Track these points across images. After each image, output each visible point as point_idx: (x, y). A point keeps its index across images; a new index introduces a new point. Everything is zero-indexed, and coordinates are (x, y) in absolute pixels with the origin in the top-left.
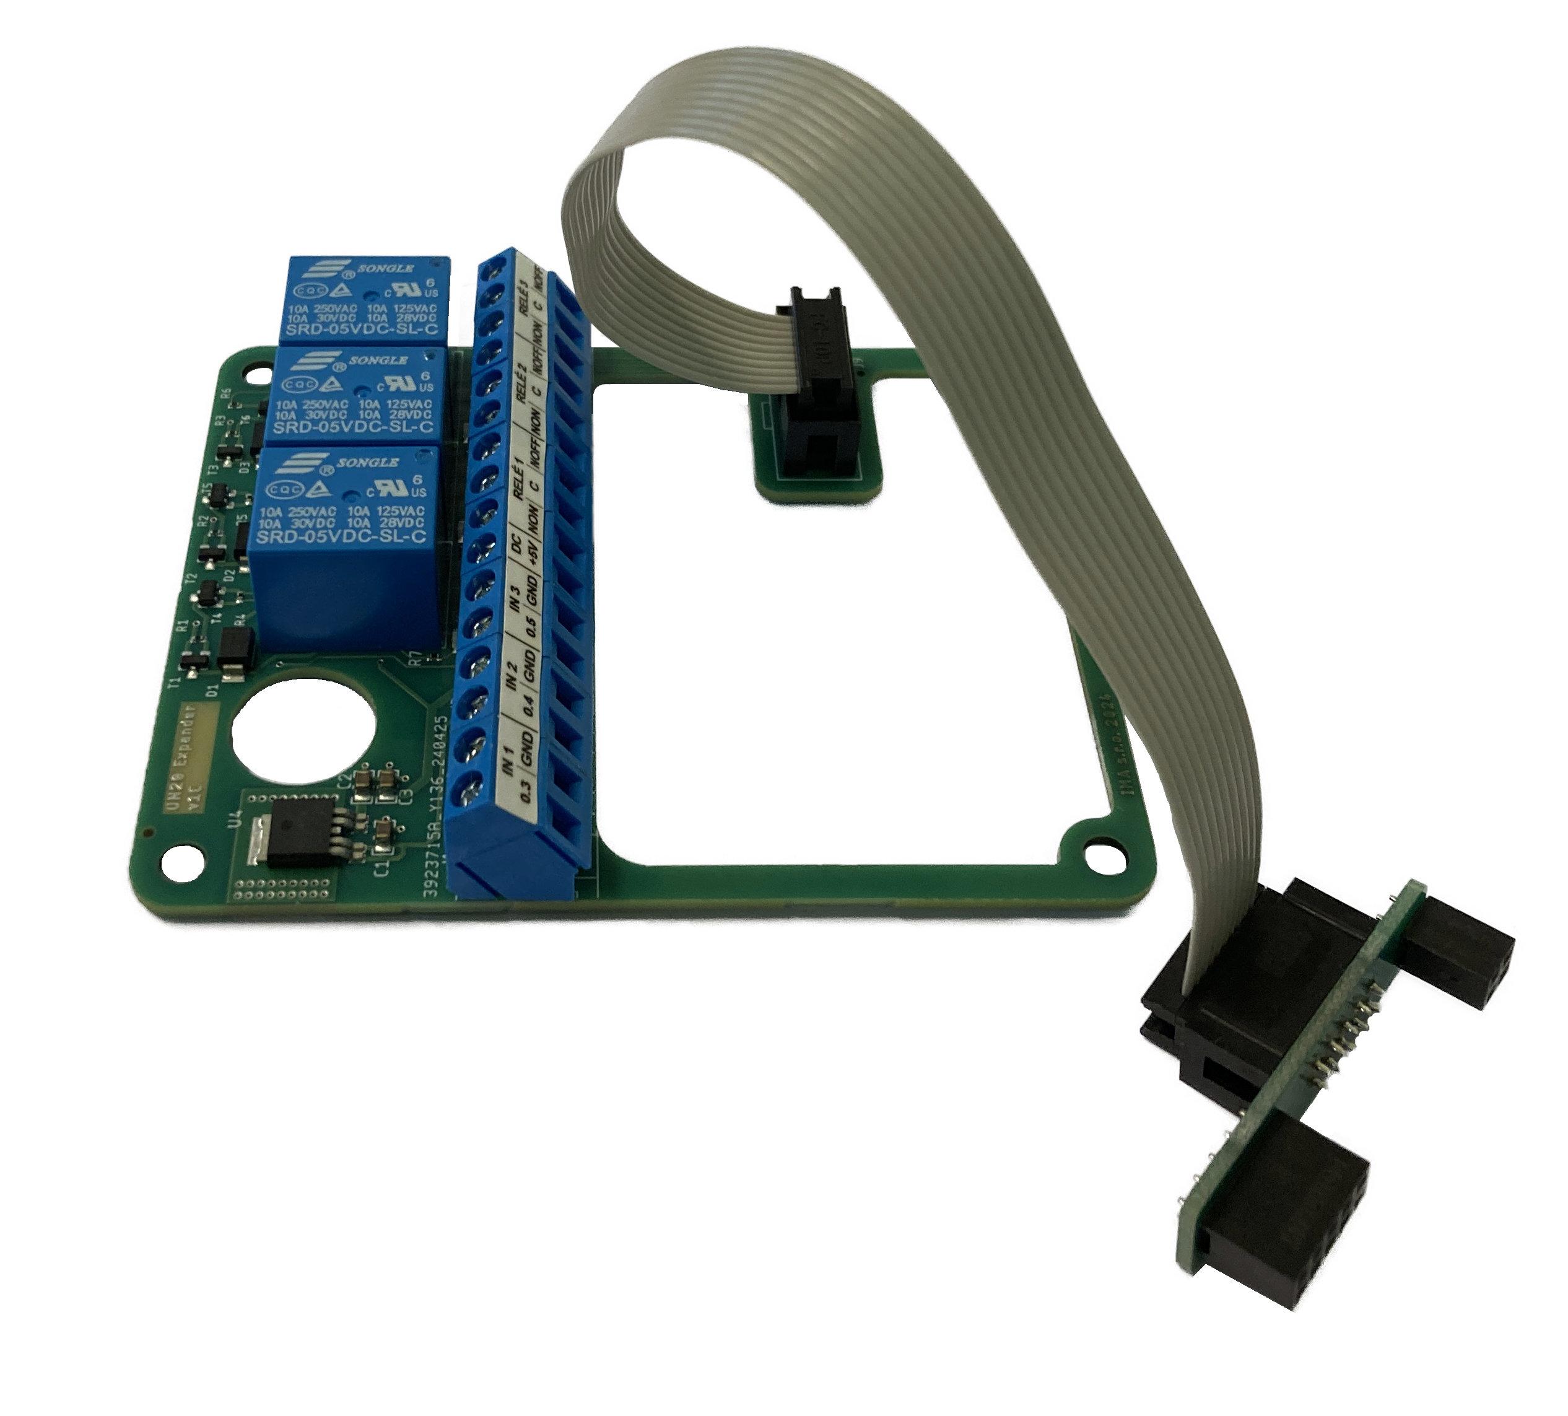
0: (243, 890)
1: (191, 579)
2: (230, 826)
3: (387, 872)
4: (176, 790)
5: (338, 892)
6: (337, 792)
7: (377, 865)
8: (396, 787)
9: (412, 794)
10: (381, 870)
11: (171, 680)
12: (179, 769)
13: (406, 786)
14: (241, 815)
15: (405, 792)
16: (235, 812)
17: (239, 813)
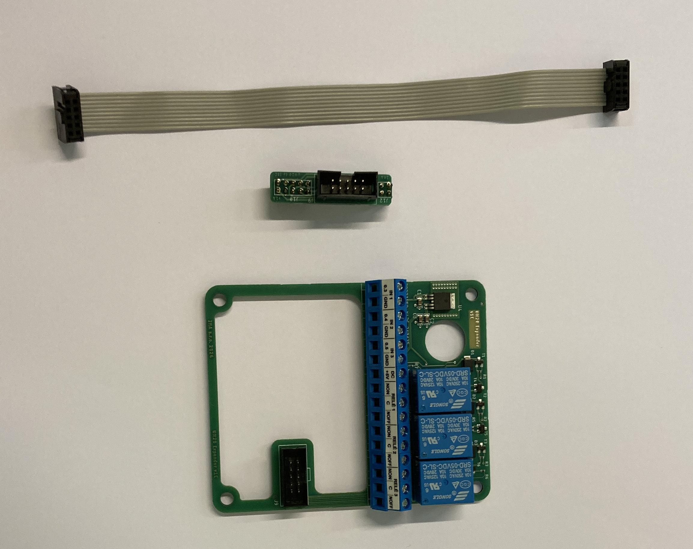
0: (455, 285)
1: (485, 395)
2: (461, 306)
3: (418, 291)
4: (477, 317)
5: (430, 285)
6: (433, 318)
7: (421, 293)
8: (418, 319)
9: (413, 317)
10: (419, 292)
11: (484, 356)
12: (477, 324)
13: (416, 320)
14: (458, 310)
15: (415, 318)
16: (460, 310)
17: (459, 310)
